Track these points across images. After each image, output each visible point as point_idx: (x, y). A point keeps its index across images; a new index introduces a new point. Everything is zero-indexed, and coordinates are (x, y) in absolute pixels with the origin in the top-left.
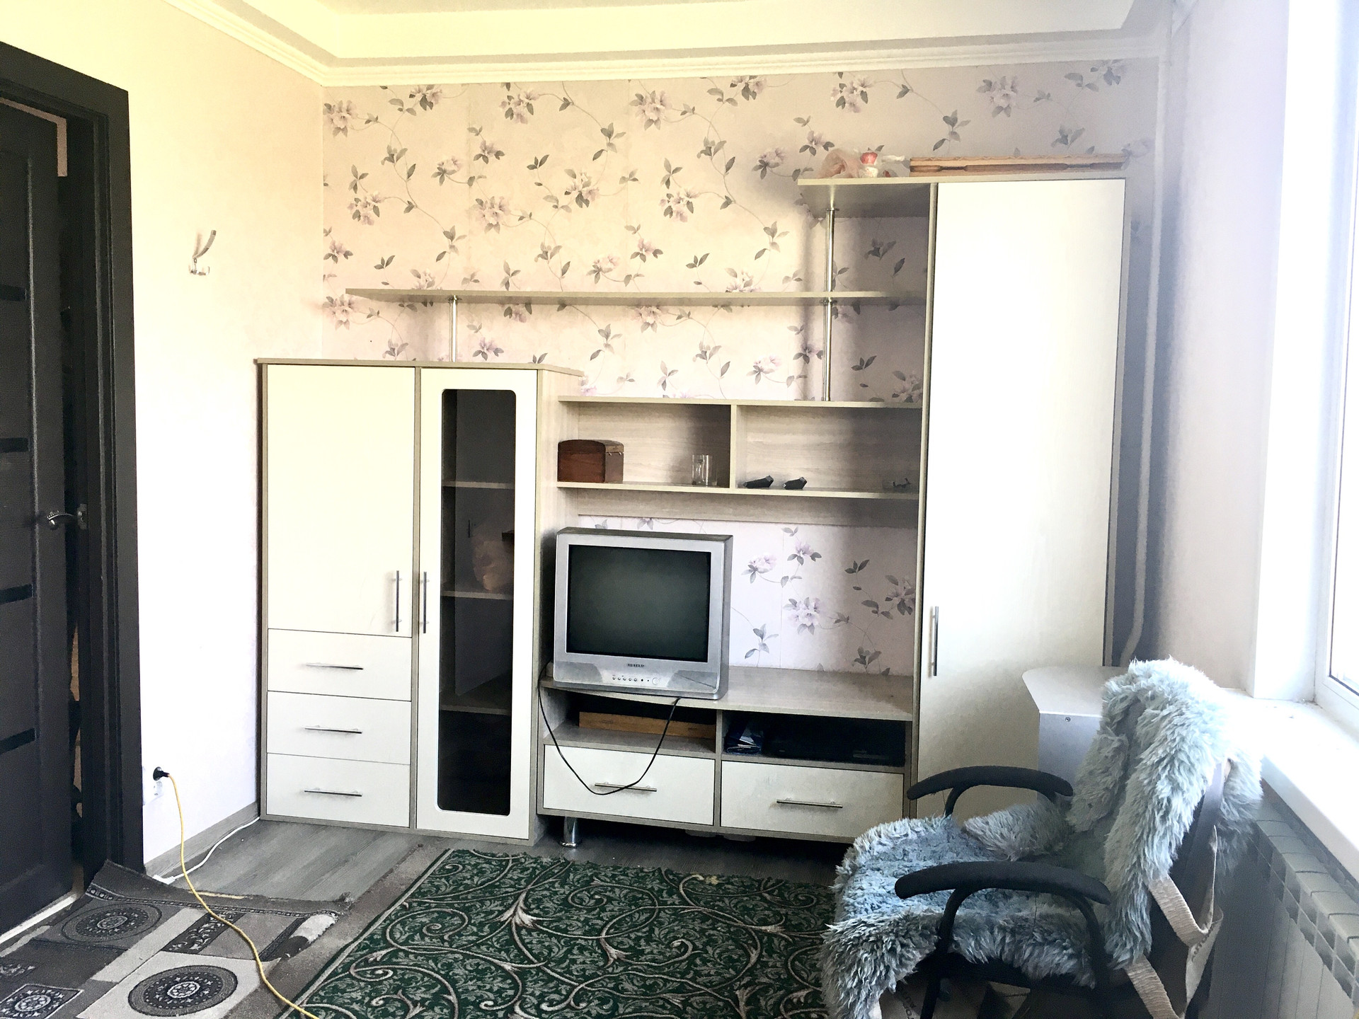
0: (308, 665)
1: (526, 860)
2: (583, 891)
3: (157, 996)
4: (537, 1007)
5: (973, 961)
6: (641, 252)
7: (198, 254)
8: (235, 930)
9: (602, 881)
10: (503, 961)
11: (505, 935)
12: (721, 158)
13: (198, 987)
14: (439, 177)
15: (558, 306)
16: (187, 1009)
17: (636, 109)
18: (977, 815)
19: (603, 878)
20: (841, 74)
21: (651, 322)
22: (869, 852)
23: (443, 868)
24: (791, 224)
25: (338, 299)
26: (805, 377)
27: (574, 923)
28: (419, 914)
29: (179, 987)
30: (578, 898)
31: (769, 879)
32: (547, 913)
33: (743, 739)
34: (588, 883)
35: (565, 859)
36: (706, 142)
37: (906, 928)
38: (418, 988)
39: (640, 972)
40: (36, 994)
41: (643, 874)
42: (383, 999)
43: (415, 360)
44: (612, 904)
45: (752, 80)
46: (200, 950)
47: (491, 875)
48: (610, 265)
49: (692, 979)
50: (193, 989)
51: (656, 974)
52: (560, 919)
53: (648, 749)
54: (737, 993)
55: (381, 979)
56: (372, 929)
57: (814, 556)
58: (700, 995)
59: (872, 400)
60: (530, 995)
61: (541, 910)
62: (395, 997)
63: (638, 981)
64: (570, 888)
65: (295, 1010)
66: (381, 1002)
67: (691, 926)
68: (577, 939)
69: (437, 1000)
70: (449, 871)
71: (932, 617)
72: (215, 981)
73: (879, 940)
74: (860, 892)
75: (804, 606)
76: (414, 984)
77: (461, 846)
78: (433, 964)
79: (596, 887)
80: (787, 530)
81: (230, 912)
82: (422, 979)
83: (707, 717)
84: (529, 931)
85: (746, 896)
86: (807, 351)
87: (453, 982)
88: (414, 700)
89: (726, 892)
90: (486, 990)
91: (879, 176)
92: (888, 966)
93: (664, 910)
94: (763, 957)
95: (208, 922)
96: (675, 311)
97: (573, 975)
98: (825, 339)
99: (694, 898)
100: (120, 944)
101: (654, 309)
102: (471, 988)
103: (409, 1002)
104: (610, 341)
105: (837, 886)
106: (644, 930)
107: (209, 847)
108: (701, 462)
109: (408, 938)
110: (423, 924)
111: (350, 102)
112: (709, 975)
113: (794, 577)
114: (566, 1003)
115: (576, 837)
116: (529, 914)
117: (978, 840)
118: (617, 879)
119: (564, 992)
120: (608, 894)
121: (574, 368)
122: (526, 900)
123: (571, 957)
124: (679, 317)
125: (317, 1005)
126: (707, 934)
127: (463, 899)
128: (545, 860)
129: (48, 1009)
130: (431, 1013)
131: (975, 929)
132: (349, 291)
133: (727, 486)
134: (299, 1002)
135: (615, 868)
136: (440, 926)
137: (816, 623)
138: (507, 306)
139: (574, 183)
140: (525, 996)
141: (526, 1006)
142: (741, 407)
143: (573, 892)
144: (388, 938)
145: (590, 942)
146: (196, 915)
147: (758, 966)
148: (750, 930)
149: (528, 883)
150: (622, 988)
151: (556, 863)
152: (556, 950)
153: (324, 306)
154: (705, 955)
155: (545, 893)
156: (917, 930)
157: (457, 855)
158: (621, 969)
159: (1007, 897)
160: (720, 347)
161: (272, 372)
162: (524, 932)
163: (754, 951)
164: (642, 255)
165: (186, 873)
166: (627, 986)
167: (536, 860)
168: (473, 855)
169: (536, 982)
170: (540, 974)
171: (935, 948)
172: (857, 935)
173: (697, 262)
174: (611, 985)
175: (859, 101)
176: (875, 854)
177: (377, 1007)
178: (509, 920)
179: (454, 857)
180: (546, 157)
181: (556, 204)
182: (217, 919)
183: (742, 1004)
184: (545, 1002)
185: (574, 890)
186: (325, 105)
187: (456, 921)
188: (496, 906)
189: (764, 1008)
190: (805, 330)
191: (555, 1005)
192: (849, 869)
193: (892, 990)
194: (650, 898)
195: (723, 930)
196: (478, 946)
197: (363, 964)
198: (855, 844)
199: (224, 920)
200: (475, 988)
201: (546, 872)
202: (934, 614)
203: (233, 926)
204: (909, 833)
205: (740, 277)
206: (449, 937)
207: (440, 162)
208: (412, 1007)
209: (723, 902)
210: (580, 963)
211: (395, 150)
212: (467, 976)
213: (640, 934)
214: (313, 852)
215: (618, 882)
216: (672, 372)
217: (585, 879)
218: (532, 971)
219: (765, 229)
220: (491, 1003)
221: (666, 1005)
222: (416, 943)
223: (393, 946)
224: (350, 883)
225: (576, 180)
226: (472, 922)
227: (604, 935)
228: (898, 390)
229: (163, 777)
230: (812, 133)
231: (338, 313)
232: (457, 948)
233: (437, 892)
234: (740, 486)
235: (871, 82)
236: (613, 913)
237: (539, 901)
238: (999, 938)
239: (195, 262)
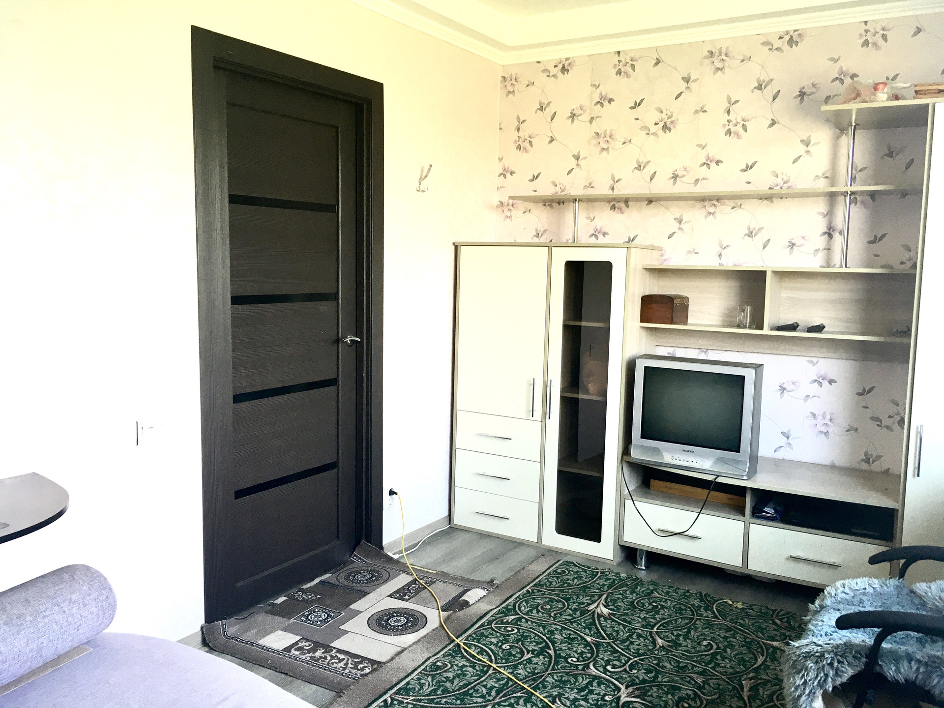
0: (479, 435)
1: (609, 573)
2: (645, 599)
3: (383, 623)
4: (605, 668)
5: (893, 680)
6: (707, 162)
7: (421, 179)
8: (429, 590)
9: (659, 594)
10: (587, 635)
11: (590, 619)
12: (770, 91)
13: (406, 620)
14: (571, 119)
15: (646, 202)
16: (398, 632)
17: (707, 61)
18: (923, 581)
19: (660, 592)
20: (866, 23)
21: (712, 212)
22: (834, 597)
23: (556, 571)
24: (822, 136)
25: (506, 202)
26: (828, 249)
27: (636, 619)
28: (537, 597)
29: (395, 619)
30: (642, 603)
31: (782, 610)
32: (619, 609)
33: (766, 509)
34: (649, 594)
35: (636, 576)
36: (758, 81)
37: (844, 651)
38: (531, 642)
39: (676, 657)
40: (320, 612)
41: (689, 594)
42: (510, 645)
43: (551, 241)
44: (664, 611)
45: (796, 33)
46: (409, 599)
47: (586, 580)
48: (684, 173)
49: (713, 668)
50: (402, 621)
51: (688, 660)
52: (627, 614)
53: (695, 509)
54: (743, 682)
55: (510, 633)
56: (507, 603)
57: (831, 382)
58: (716, 679)
59: (882, 267)
60: (601, 659)
61: (615, 607)
62: (516, 645)
63: (674, 663)
64: (637, 595)
65: (458, 643)
66: (508, 647)
67: (717, 633)
68: (637, 629)
69: (541, 652)
70: (559, 573)
71: (917, 432)
72: (414, 618)
73: (822, 655)
74: (820, 623)
75: (822, 417)
76: (529, 640)
77: (568, 559)
78: (542, 630)
79: (655, 597)
80: (811, 362)
81: (428, 580)
82: (534, 638)
83: (740, 491)
84: (606, 619)
85: (762, 619)
86: (831, 230)
87: (554, 643)
88: (542, 462)
89: (748, 615)
90: (573, 651)
91: (889, 99)
92: (827, 674)
93: (700, 619)
94: (767, 661)
95: (415, 584)
96: (731, 203)
97: (631, 651)
98: (844, 221)
99: (723, 615)
100: (366, 589)
101: (715, 202)
102: (564, 648)
103: (525, 650)
104: (682, 226)
105: (808, 618)
106: (683, 631)
107: (419, 540)
108: (743, 311)
109: (528, 611)
110: (539, 604)
111: (516, 74)
112: (725, 667)
113: (814, 396)
114: (623, 668)
115: (645, 563)
116: (607, 608)
117: (921, 599)
118: (670, 594)
119: (623, 661)
120: (662, 603)
121: (656, 245)
122: (606, 599)
123: (631, 640)
124: (733, 208)
125: (470, 642)
126: (728, 640)
127: (566, 592)
128: (622, 575)
129: (325, 621)
130: (537, 659)
131: (896, 658)
132: (510, 198)
133: (762, 328)
134: (460, 638)
135: (670, 587)
136: (549, 607)
137: (830, 430)
138: (612, 203)
139: (662, 117)
140: (597, 659)
141: (597, 666)
142: (775, 273)
143: (638, 598)
144: (517, 609)
145: (646, 632)
146: (409, 579)
147: (762, 667)
148: (762, 643)
149: (609, 588)
150: (662, 665)
151: (630, 578)
152: (621, 633)
153: (497, 207)
154: (724, 654)
155: (620, 596)
156: (851, 653)
157: (565, 564)
158: (663, 653)
159: (933, 642)
160: (763, 228)
161: (463, 250)
162: (602, 619)
163: (761, 657)
164: (708, 164)
165: (405, 554)
166: (667, 664)
167: (617, 574)
168: (576, 566)
169: (606, 651)
170: (609, 647)
171: (863, 667)
172: (809, 651)
173: (748, 168)
174: (655, 662)
175: (881, 42)
176: (839, 599)
177: (505, 650)
178: (593, 610)
179: (563, 565)
180: (642, 100)
181: (648, 132)
182: (420, 583)
183: (746, 690)
184: (609, 665)
185: (639, 598)
186: (502, 77)
187: (560, 606)
188: (586, 600)
189: (761, 695)
190: (830, 214)
191: (616, 668)
192: (818, 607)
193: (829, 691)
194: (691, 610)
195: (741, 640)
196: (572, 623)
197: (500, 622)
198: (825, 591)
199: (423, 584)
200: (566, 648)
201: (622, 583)
202: (919, 430)
203: (428, 588)
204: (867, 588)
205: (780, 177)
206: (555, 614)
207: (572, 109)
208: (526, 653)
209: (744, 621)
210: (637, 645)
211: (544, 103)
212: (562, 640)
213: (680, 633)
214: (479, 550)
215: (670, 596)
216: (727, 246)
217: (648, 591)
218: (604, 644)
219: (802, 141)
220: (575, 659)
221: (692, 681)
222: (533, 614)
223: (519, 615)
224: (498, 572)
225: (663, 115)
226: (570, 607)
227: (655, 629)
228: (904, 259)
229: (394, 495)
230: (841, 68)
231: (506, 210)
232: (558, 622)
233: (550, 585)
234: (772, 329)
235: (890, 27)
236: (664, 616)
237: (615, 601)
238: (914, 668)
239: (420, 185)
